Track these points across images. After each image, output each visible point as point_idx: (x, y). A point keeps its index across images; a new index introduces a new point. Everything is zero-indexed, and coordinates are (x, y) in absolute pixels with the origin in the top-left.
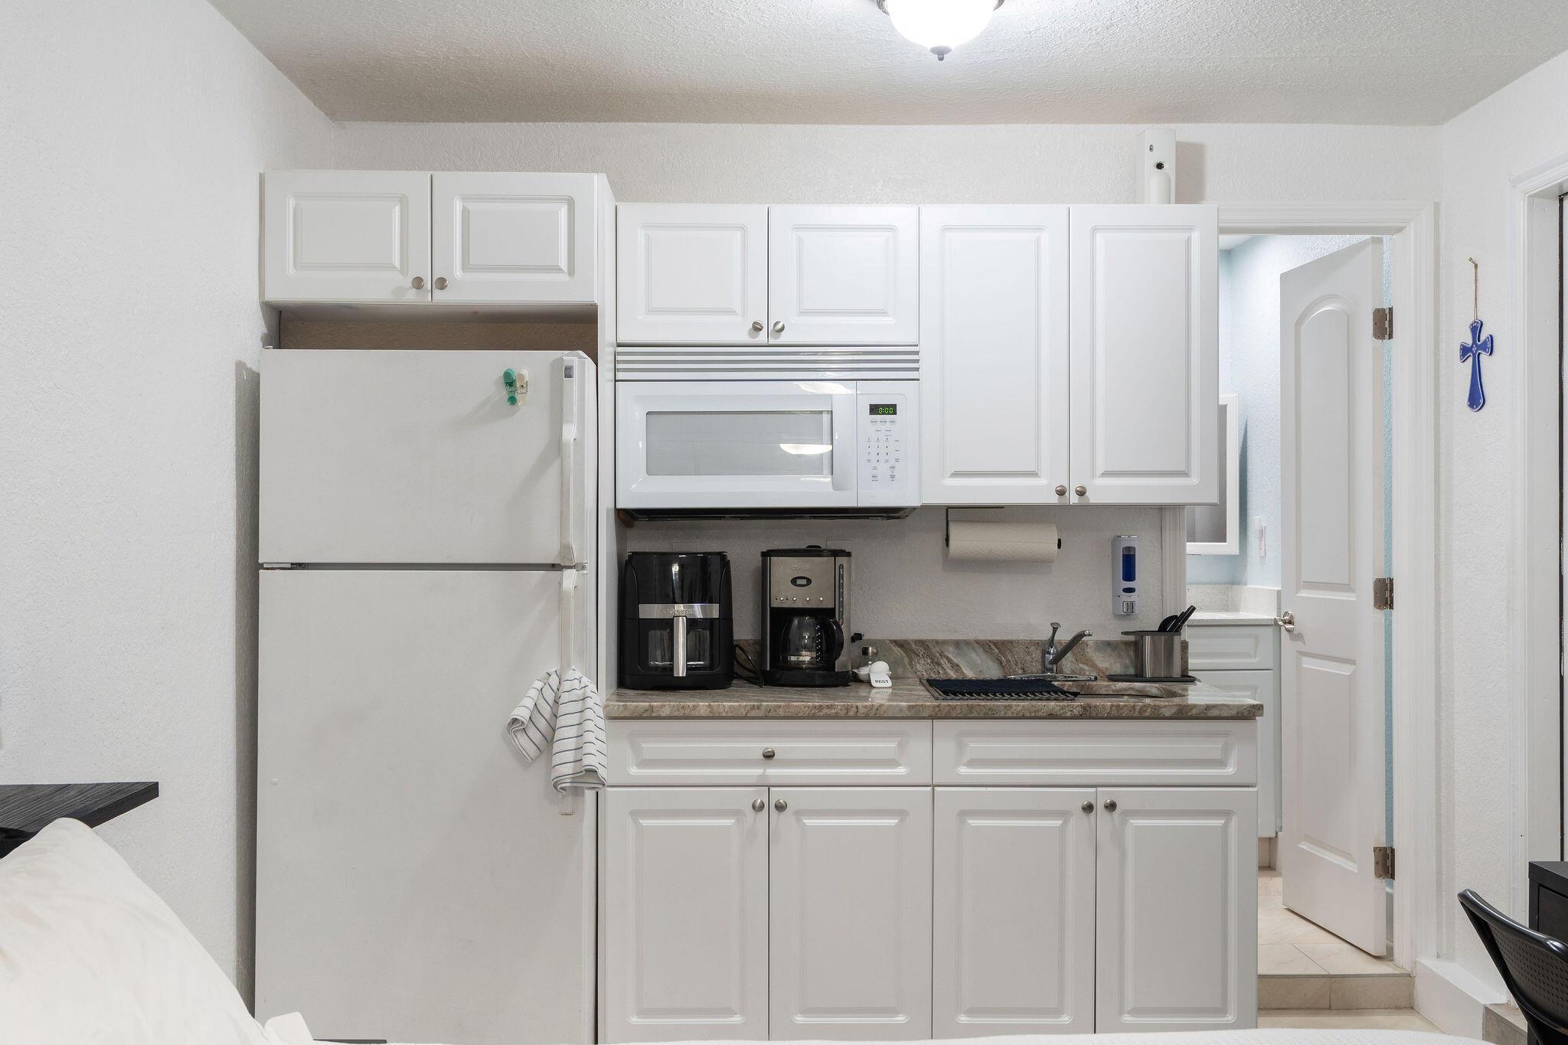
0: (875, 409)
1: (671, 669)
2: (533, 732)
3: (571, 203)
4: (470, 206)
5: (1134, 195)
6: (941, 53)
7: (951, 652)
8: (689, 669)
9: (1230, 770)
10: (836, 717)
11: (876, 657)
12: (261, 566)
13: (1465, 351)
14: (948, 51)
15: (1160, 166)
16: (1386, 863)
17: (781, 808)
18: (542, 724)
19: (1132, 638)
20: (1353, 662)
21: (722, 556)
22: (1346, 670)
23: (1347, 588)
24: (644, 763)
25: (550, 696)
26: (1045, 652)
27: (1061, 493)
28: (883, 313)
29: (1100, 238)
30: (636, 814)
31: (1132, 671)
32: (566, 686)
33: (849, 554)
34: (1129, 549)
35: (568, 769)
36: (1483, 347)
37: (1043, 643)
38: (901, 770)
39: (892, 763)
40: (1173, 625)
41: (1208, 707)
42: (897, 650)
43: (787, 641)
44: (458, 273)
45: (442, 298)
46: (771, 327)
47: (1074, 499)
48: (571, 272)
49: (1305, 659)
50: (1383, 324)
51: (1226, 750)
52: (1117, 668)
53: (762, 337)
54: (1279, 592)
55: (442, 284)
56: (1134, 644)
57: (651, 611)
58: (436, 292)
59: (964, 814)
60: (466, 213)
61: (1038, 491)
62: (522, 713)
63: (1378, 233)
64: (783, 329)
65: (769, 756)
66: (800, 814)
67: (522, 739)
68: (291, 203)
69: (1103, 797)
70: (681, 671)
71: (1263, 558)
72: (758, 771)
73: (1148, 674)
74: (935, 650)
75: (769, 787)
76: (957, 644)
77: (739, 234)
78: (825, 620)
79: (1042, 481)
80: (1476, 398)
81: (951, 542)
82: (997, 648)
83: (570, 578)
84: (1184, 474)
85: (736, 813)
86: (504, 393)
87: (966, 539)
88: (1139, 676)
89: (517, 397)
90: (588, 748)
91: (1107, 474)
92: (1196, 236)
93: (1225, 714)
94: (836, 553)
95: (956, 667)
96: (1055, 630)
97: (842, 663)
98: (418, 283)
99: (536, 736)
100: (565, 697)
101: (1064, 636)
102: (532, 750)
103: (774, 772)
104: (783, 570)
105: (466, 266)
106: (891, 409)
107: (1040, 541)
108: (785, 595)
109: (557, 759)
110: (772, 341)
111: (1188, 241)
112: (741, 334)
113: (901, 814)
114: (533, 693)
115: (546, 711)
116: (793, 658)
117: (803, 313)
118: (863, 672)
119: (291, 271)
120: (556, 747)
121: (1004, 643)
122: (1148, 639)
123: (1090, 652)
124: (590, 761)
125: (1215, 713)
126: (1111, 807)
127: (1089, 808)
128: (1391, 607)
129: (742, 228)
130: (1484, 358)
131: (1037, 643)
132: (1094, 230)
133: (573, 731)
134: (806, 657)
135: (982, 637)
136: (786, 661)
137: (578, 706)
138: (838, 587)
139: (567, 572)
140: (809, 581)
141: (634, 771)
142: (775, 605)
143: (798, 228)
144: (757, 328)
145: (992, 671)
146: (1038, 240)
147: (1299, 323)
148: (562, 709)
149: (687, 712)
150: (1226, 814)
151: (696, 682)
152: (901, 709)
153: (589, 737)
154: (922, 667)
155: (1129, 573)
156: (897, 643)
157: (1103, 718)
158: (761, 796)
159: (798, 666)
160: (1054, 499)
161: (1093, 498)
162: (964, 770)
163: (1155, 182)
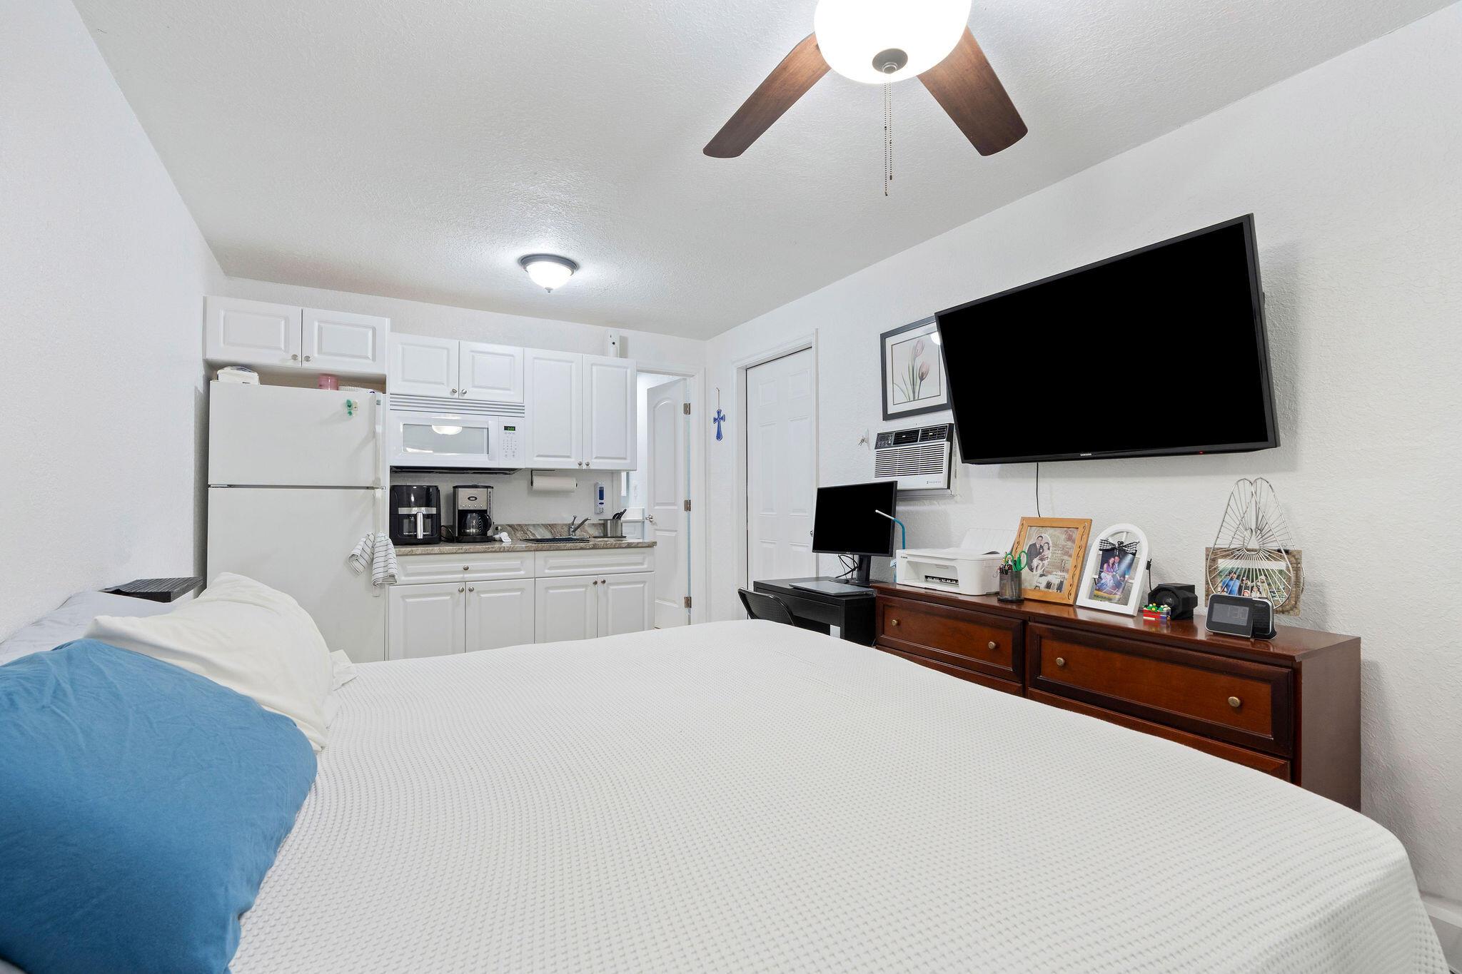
0: (506, 428)
1: (416, 536)
2: (362, 561)
3: (374, 330)
4: (322, 325)
5: (603, 353)
6: (549, 290)
7: (531, 529)
8: (424, 535)
9: (645, 566)
10: (495, 552)
11: (502, 530)
12: (209, 486)
13: (715, 420)
14: (552, 289)
15: (614, 343)
16: (688, 602)
17: (471, 590)
18: (366, 557)
19: (602, 522)
20: (676, 531)
21: (437, 488)
22: (674, 534)
23: (674, 504)
24: (407, 575)
25: (370, 544)
26: (570, 528)
27: (580, 465)
28: (509, 390)
29: (594, 368)
30: (404, 597)
31: (602, 535)
32: (379, 540)
33: (493, 488)
34: (601, 488)
35: (381, 575)
36: (722, 418)
37: (569, 524)
38: (522, 572)
39: (519, 570)
40: (618, 516)
41: (638, 543)
42: (509, 528)
43: (465, 523)
44: (316, 355)
45: (306, 365)
46: (460, 391)
47: (584, 467)
48: (374, 359)
49: (657, 532)
50: (687, 409)
51: (644, 559)
52: (596, 534)
53: (456, 395)
54: (643, 510)
55: (307, 359)
56: (604, 525)
57: (403, 511)
58: (304, 362)
59: (548, 588)
60: (320, 329)
61: (571, 464)
62: (357, 552)
63: (685, 376)
64: (465, 393)
65: (466, 569)
66: (479, 592)
67: (356, 564)
68: (222, 313)
69: (600, 579)
70: (420, 535)
71: (636, 497)
72: (459, 576)
73: (609, 535)
74: (525, 528)
75: (465, 582)
76: (534, 525)
77: (446, 351)
78: (483, 515)
79: (573, 460)
80: (719, 436)
81: (534, 484)
82: (550, 527)
83: (378, 493)
84: (625, 459)
85: (451, 594)
86: (346, 410)
87: (539, 482)
88: (605, 536)
89: (352, 411)
90: (390, 566)
91: (596, 458)
92: (629, 371)
93: (644, 545)
94: (487, 487)
95: (533, 534)
96: (575, 518)
97: (490, 533)
98: (295, 357)
99: (364, 562)
100: (378, 544)
101: (578, 522)
102: (361, 568)
103: (468, 576)
104: (463, 494)
105: (320, 351)
106: (513, 428)
107: (568, 483)
108: (464, 504)
109: (374, 572)
110: (460, 397)
111: (626, 372)
112: (447, 394)
113: (521, 590)
114: (362, 543)
115: (368, 551)
116: (468, 531)
117: (475, 387)
118: (497, 537)
119: (222, 345)
120: (375, 566)
121: (552, 524)
122: (609, 521)
123: (586, 528)
124: (391, 571)
125: (640, 545)
126: (604, 582)
127: (596, 583)
128: (690, 510)
129: (448, 349)
130: (722, 422)
131: (566, 525)
132: (592, 365)
133: (383, 559)
134: (473, 531)
135: (543, 523)
136: (465, 532)
137: (385, 548)
138: (489, 501)
139: (377, 490)
140: (476, 499)
141: (403, 578)
142: (460, 508)
143: (472, 351)
144: (454, 391)
145: (549, 536)
146: (571, 366)
147: (655, 407)
148: (376, 550)
149: (429, 552)
150: (644, 582)
151: (426, 541)
152: (523, 548)
153: (390, 561)
154: (519, 534)
155: (601, 497)
156: (509, 525)
157: (601, 549)
158: (462, 586)
159: (469, 535)
160: (577, 467)
161: (592, 467)
162: (547, 571)
163: (612, 349)
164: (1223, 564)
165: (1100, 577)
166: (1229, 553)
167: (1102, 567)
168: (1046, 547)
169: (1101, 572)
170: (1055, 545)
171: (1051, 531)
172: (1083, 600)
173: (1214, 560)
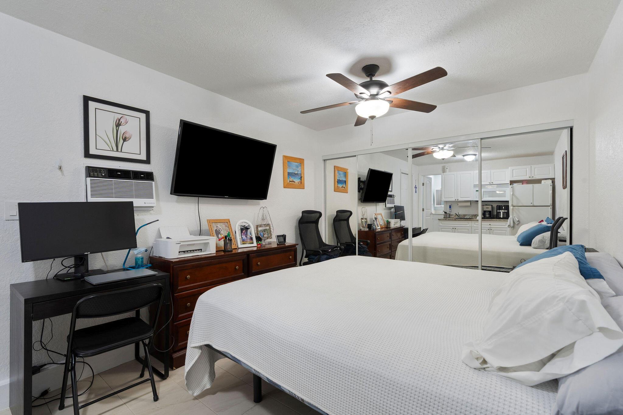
164: (260, 229)
165: (242, 237)
166: (261, 226)
167: (241, 234)
168: (220, 230)
169: (242, 236)
170: (223, 229)
171: (219, 224)
172: (240, 246)
173: (257, 228)
